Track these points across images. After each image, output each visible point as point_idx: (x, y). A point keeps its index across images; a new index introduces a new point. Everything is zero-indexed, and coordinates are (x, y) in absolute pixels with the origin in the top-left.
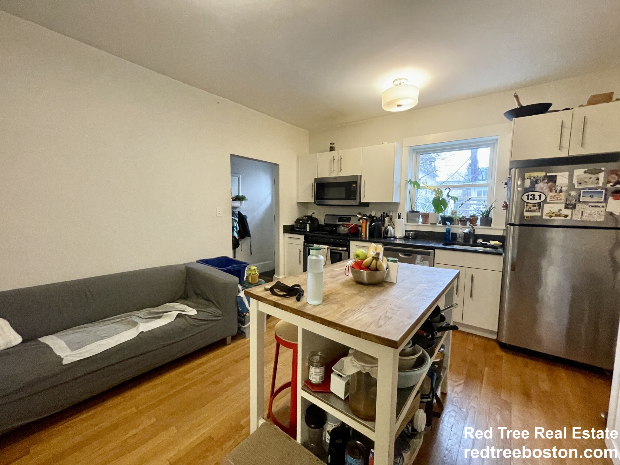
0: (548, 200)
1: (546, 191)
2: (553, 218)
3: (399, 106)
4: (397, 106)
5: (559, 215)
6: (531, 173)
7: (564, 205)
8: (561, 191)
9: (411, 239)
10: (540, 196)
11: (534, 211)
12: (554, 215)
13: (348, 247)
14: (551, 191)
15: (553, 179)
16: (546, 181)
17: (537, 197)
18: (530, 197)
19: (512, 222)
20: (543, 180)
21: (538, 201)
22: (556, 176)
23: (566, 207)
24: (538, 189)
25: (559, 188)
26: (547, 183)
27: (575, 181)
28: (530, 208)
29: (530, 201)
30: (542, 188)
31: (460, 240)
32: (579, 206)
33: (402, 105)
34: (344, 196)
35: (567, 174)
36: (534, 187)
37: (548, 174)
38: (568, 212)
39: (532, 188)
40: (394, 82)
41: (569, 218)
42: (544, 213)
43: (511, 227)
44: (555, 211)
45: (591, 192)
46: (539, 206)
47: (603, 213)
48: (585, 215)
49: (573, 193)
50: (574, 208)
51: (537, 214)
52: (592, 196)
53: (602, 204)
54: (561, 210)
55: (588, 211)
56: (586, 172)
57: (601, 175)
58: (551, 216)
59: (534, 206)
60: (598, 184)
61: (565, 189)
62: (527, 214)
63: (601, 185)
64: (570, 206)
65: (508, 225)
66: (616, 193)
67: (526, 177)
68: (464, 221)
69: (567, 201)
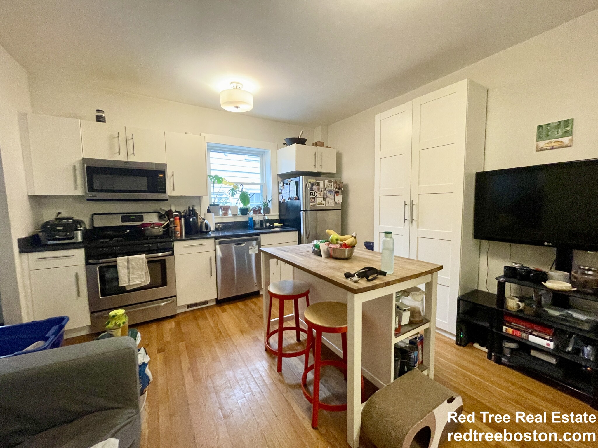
0: (318, 196)
1: (317, 190)
2: (320, 205)
3: (237, 107)
4: (235, 107)
5: (321, 204)
6: (311, 180)
7: (322, 199)
8: (321, 191)
9: (221, 230)
10: (315, 193)
11: (313, 202)
13: (172, 249)
15: (318, 184)
16: (316, 185)
17: (314, 194)
18: (311, 194)
19: (304, 209)
21: (314, 196)
22: (319, 182)
23: (324, 200)
24: (314, 190)
25: (321, 189)
26: (317, 186)
27: (325, 186)
29: (311, 196)
30: (315, 189)
31: (258, 226)
32: (328, 199)
33: (239, 108)
34: (145, 189)
35: (322, 182)
36: (312, 188)
37: (317, 181)
38: (324, 202)
39: (311, 189)
40: (231, 83)
41: (325, 205)
42: (317, 203)
43: (304, 212)
44: (320, 201)
45: (330, 192)
46: (315, 199)
47: (334, 202)
48: (329, 203)
49: (325, 192)
50: (326, 200)
51: (314, 204)
52: (330, 194)
53: (333, 198)
54: (322, 201)
55: (330, 202)
56: (328, 182)
57: (332, 183)
58: (319, 205)
59: (313, 199)
60: (332, 188)
61: (323, 190)
62: (311, 204)
63: (333, 189)
64: (325, 199)
65: (302, 211)
66: (337, 193)
67: (309, 182)
68: (257, 211)
69: (323, 196)
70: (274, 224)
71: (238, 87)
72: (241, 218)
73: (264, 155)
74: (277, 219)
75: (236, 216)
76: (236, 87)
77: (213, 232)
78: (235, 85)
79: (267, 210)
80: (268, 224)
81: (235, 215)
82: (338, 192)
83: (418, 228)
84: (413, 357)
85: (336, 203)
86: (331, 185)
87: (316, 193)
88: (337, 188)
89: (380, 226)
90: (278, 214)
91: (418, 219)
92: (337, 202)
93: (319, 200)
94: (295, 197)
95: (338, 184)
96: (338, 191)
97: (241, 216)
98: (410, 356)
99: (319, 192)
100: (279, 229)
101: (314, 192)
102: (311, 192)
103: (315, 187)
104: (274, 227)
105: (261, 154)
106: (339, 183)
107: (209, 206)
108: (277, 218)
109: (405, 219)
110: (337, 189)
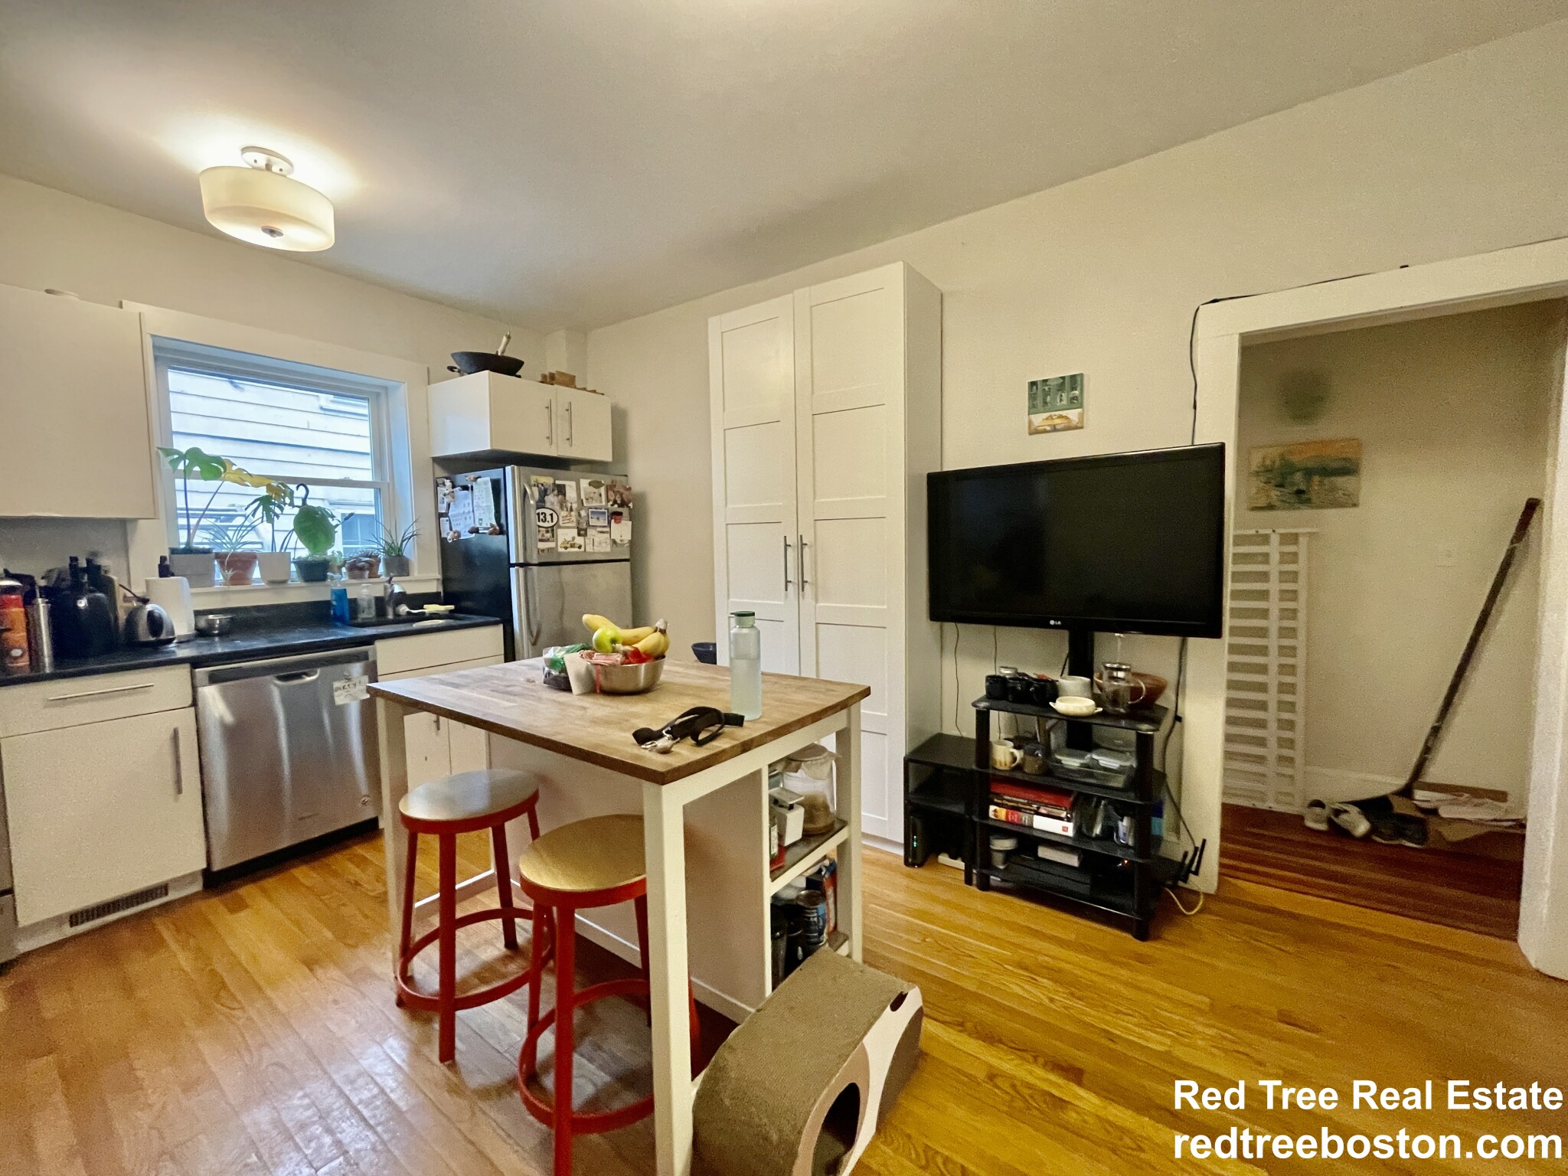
0: (561, 523)
1: (557, 508)
2: (569, 550)
3: (272, 232)
4: (263, 230)
5: (572, 546)
6: (538, 477)
7: (575, 531)
8: (571, 510)
9: (218, 635)
10: (551, 515)
11: (548, 540)
12: (569, 545)
14: (562, 510)
15: (561, 490)
16: (556, 492)
17: (549, 518)
18: (542, 517)
19: (521, 561)
20: (553, 490)
21: (551, 524)
22: (564, 486)
23: (579, 535)
24: (548, 505)
25: (569, 505)
26: (558, 495)
27: (583, 497)
28: (543, 535)
29: (541, 524)
30: (552, 504)
31: (369, 614)
32: (590, 532)
33: (284, 234)
35: (573, 484)
36: (544, 502)
37: (557, 482)
38: (579, 540)
39: (541, 503)
40: (245, 150)
41: (582, 549)
42: (559, 543)
43: (521, 570)
44: (569, 539)
45: (597, 513)
46: (553, 530)
47: (609, 541)
48: (596, 544)
49: (583, 513)
50: (585, 535)
51: (551, 545)
52: (598, 519)
53: (607, 529)
54: (574, 538)
55: (596, 539)
56: (590, 484)
57: (602, 490)
58: (566, 548)
59: (547, 532)
60: (601, 502)
61: (575, 506)
62: (542, 545)
63: (604, 503)
64: (582, 532)
65: (513, 565)
66: (616, 516)
67: (533, 483)
68: (362, 569)
69: (578, 523)
70: (425, 606)
71: (275, 169)
72: (300, 593)
73: (383, 397)
74: (435, 591)
75: (283, 585)
76: (268, 167)
77: (184, 642)
78: (262, 160)
79: (399, 564)
80: (404, 609)
81: (278, 583)
82: (620, 514)
83: (817, 601)
84: (816, 919)
85: (614, 542)
86: (600, 495)
87: (555, 515)
88: (615, 502)
89: (731, 600)
90: (440, 577)
91: (816, 580)
92: (618, 541)
93: (567, 534)
94: (492, 526)
95: (619, 492)
96: (620, 510)
97: (304, 584)
98: (809, 918)
99: (564, 513)
100: (441, 621)
101: (548, 512)
102: (540, 511)
103: (552, 499)
104: (423, 617)
105: (374, 395)
106: (622, 490)
107: (167, 554)
108: (434, 587)
109: (787, 582)
110: (616, 506)
